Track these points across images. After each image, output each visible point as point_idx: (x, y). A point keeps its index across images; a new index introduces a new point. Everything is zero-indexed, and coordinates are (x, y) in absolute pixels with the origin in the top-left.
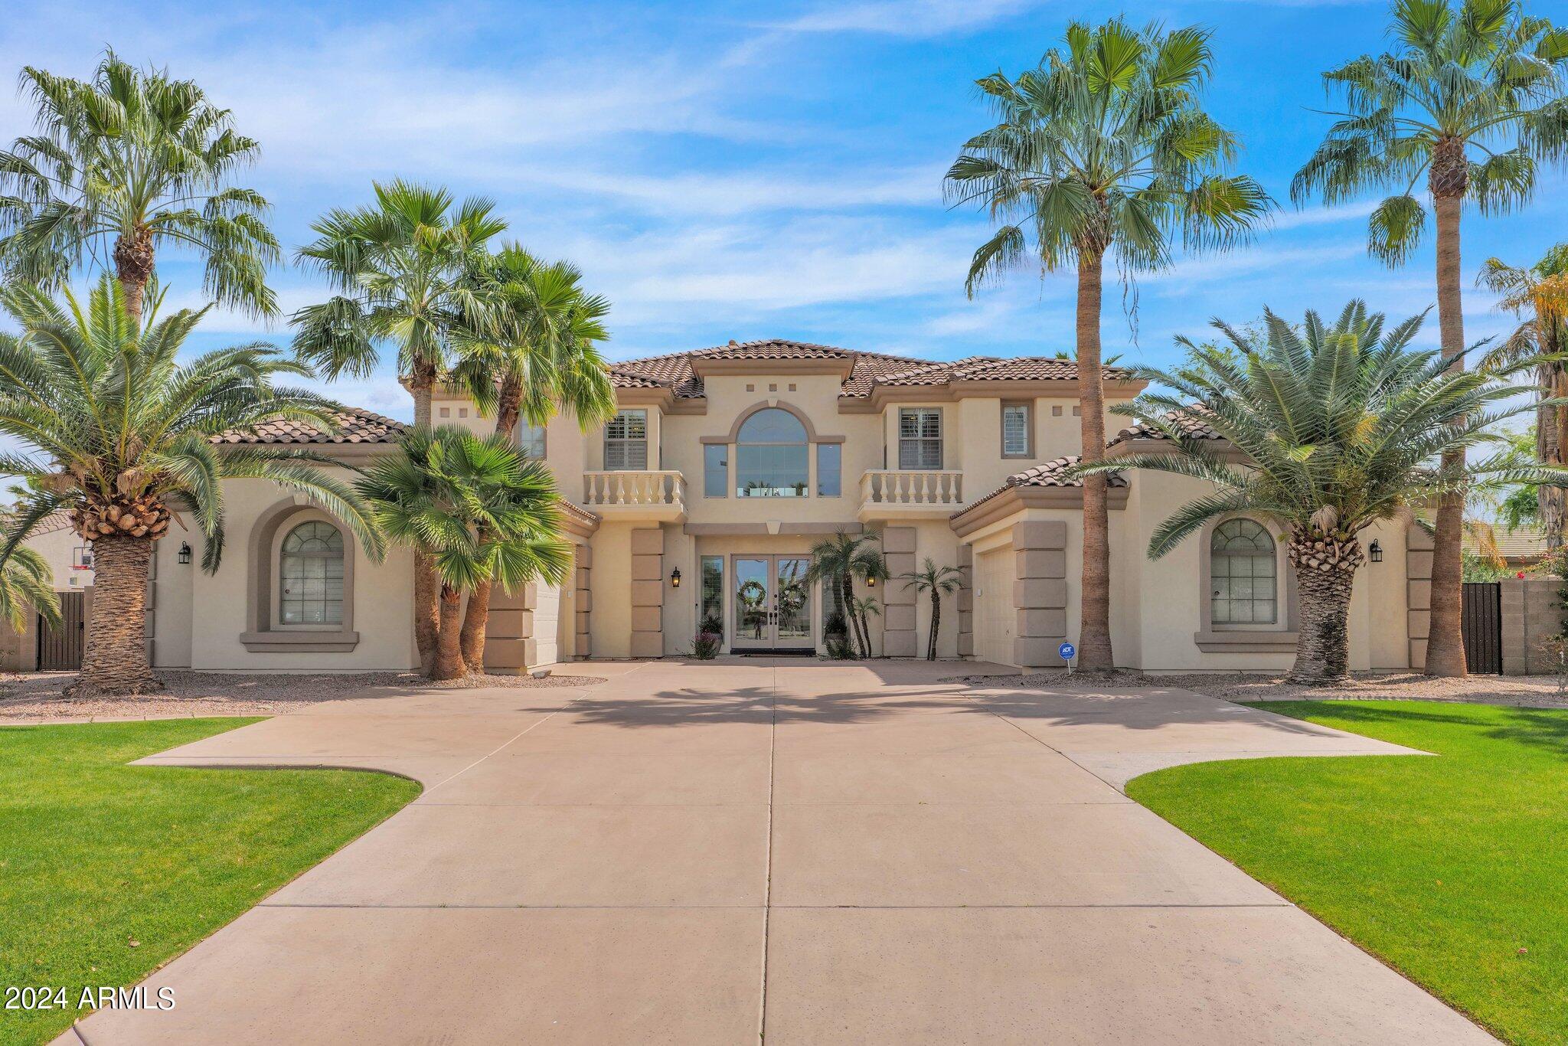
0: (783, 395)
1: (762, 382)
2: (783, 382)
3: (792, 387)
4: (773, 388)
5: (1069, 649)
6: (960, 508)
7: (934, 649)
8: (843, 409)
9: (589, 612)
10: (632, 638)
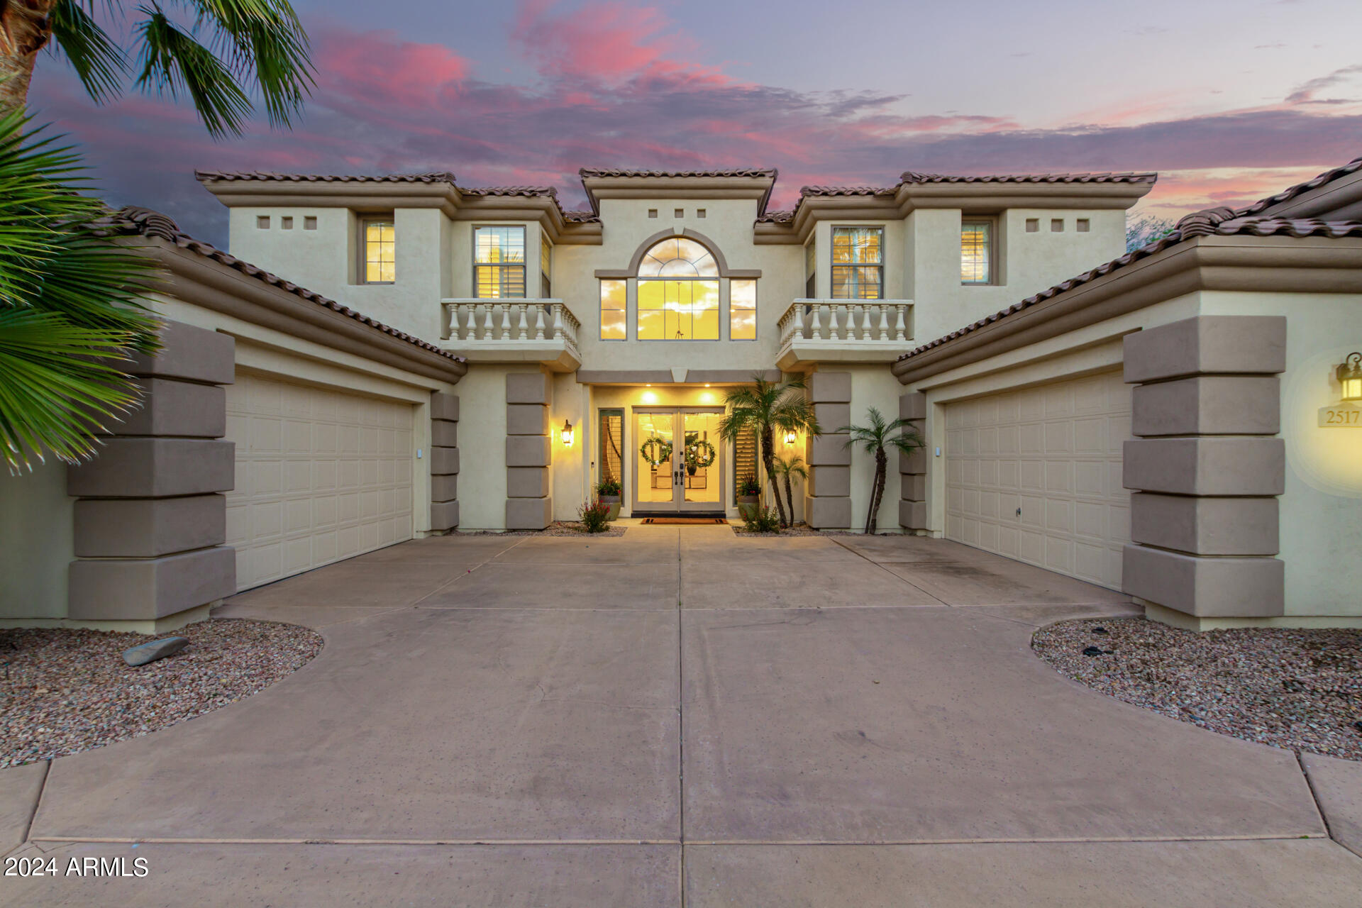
0: (690, 221)
1: (666, 207)
2: (691, 206)
3: (702, 212)
4: (679, 212)
6: (911, 346)
7: (874, 521)
8: (760, 239)
9: (455, 474)
10: (508, 505)
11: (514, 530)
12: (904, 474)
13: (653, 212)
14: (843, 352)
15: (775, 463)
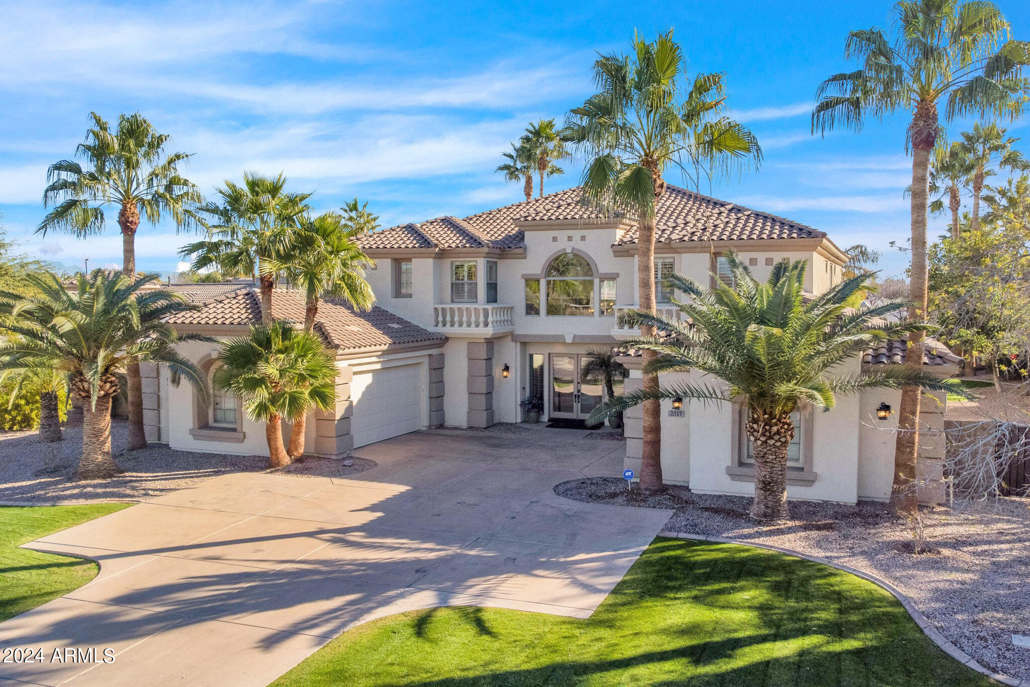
0: (577, 243)
1: (563, 235)
2: (576, 234)
3: (583, 238)
4: (570, 238)
5: (630, 473)
8: (617, 254)
9: (442, 396)
10: (468, 413)
11: (472, 428)
13: (555, 239)
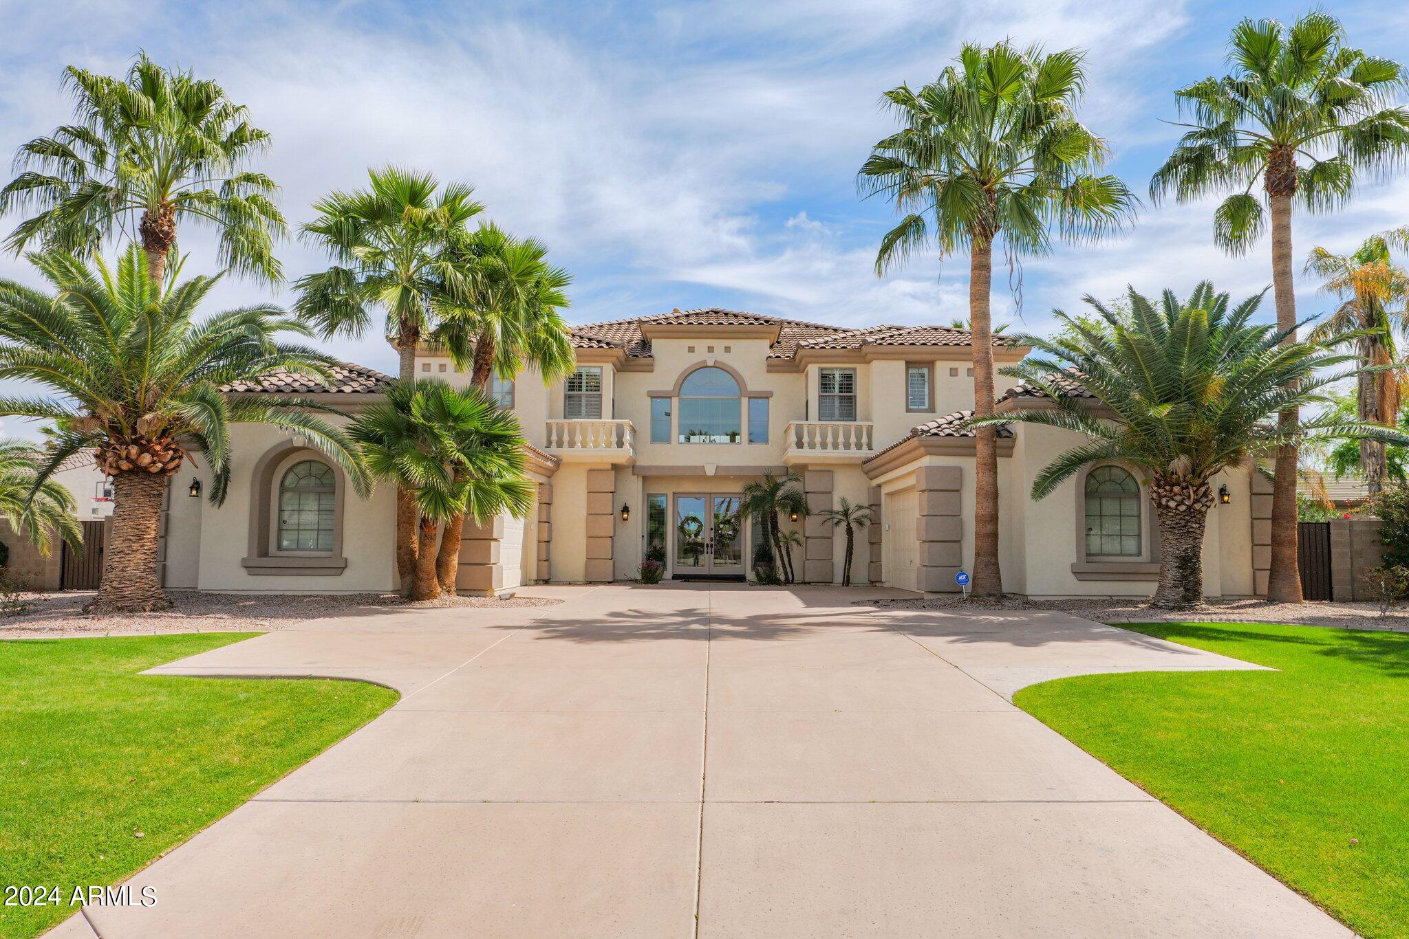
0: (720, 356)
1: (701, 345)
2: (720, 345)
3: (728, 349)
4: (711, 349)
5: (964, 576)
6: (871, 454)
7: (848, 576)
8: (771, 368)
9: (552, 541)
10: (587, 562)
11: (590, 583)
12: (872, 544)
13: (691, 348)
14: (825, 457)
15: (780, 535)
